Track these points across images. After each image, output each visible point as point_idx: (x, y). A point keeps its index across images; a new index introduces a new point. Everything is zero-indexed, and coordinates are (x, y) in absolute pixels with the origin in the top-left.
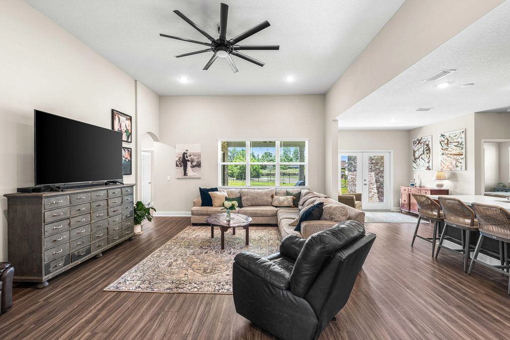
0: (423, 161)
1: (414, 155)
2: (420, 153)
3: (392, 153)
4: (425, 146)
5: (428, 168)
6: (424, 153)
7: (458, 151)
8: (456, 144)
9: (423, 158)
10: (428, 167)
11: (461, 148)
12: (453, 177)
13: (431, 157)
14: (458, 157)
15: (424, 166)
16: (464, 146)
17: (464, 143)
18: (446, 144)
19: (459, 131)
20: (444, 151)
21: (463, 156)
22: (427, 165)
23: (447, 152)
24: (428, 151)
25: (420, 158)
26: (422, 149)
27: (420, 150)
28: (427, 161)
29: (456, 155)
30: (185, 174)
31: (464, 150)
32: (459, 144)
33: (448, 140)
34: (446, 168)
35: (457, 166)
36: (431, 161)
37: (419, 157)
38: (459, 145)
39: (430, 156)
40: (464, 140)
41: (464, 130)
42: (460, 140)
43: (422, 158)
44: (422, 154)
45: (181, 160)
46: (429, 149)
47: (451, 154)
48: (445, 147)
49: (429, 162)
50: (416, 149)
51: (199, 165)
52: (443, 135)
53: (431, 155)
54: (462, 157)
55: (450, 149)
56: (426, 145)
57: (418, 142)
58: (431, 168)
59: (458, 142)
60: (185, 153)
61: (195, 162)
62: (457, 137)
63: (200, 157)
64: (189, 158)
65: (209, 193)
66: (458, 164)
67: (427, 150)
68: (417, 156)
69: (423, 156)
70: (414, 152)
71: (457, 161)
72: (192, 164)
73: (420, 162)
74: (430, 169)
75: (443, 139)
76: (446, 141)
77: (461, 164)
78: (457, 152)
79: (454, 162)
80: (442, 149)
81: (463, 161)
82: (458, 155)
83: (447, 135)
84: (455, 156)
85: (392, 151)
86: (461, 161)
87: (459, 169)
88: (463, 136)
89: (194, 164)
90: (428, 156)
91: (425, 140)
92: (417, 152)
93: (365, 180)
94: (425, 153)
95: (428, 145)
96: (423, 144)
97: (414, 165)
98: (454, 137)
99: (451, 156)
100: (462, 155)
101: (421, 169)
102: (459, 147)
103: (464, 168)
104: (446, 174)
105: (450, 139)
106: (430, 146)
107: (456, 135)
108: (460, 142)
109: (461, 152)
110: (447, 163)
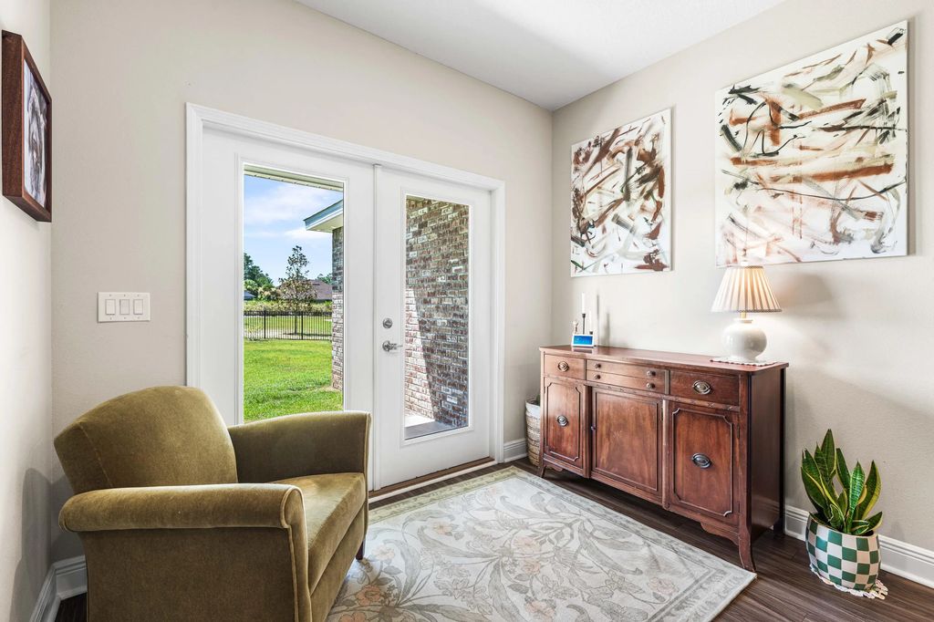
0: (624, 232)
1: (577, 212)
2: (608, 200)
4: (636, 164)
5: (652, 263)
6: (627, 197)
7: (852, 149)
8: (836, 118)
9: (624, 215)
10: (648, 258)
11: (873, 136)
13: (665, 211)
14: (846, 188)
15: (624, 254)
16: (901, 121)
17: (901, 101)
18: (760, 132)
19: (859, 44)
20: (751, 172)
21: (894, 176)
22: (646, 247)
23: (765, 171)
24: (651, 184)
25: (608, 222)
26: (620, 178)
27: (607, 185)
28: (647, 229)
29: (837, 176)
31: (901, 136)
32: (862, 116)
33: (776, 108)
34: (761, 252)
35: (838, 238)
36: (665, 231)
37: (603, 217)
38: (854, 122)
39: (659, 205)
40: (898, 84)
41: (900, 28)
42: (864, 91)
43: (618, 221)
44: (617, 203)
46: (657, 174)
47: (797, 179)
48: (754, 146)
49: (654, 235)
50: (586, 184)
52: (740, 93)
53: (666, 200)
54: (879, 181)
55: (788, 153)
56: (640, 158)
57: (596, 152)
58: (665, 260)
59: (856, 104)
62: (842, 80)
66: (846, 222)
67: (643, 181)
68: (590, 212)
69: (623, 211)
70: (579, 197)
71: (843, 206)
73: (609, 238)
74: (659, 267)
75: (746, 111)
76: (763, 116)
77: (874, 225)
78: (846, 160)
79: (819, 219)
80: (737, 161)
81: (893, 210)
82: (852, 174)
83: (770, 84)
84: (829, 186)
86: (875, 204)
87: (861, 248)
88: (894, 60)
90: (651, 204)
91: (633, 136)
92: (593, 197)
93: (387, 324)
94: (634, 195)
95: (648, 157)
96: (622, 157)
97: (579, 254)
98: (826, 84)
99: (796, 187)
100: (887, 168)
101: (613, 268)
102: (859, 133)
103: (897, 240)
104: (768, 286)
105: (787, 102)
106: (663, 157)
107: (838, 70)
108: (872, 101)
109: (872, 155)
110: (768, 229)
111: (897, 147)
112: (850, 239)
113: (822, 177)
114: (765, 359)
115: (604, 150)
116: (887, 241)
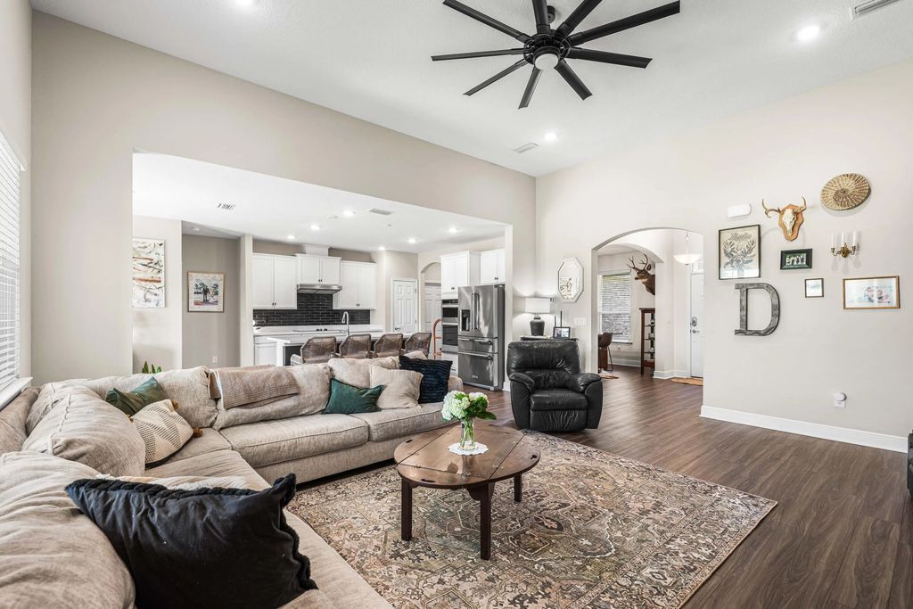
7: (150, 273)
8: (146, 262)
11: (156, 271)
14: (150, 285)
16: (163, 269)
17: (163, 263)
19: (152, 242)
21: (162, 284)
29: (147, 281)
35: (146, 300)
38: (150, 265)
40: (162, 258)
41: (162, 242)
42: (153, 256)
54: (158, 285)
59: (151, 259)
62: (147, 250)
66: (148, 296)
71: (148, 290)
77: (156, 297)
78: (147, 276)
79: (140, 293)
81: (161, 293)
82: (151, 281)
84: (143, 283)
86: (156, 291)
87: (153, 304)
88: (160, 251)
98: (141, 250)
99: (134, 281)
100: (160, 282)
102: (152, 269)
103: (162, 303)
107: (146, 247)
108: (155, 261)
109: (156, 277)
111: (162, 275)
112: (150, 301)
113: (141, 280)
116: (160, 303)
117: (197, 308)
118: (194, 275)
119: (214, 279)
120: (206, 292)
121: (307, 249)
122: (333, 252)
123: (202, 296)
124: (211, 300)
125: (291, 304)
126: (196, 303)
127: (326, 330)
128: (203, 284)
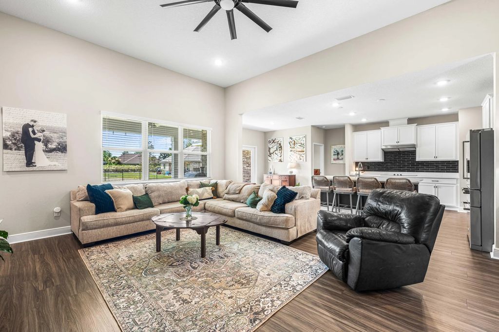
0: (277, 155)
1: (269, 151)
2: (274, 150)
3: (256, 149)
4: (278, 145)
5: (280, 161)
6: (277, 150)
7: (301, 149)
8: (300, 144)
11: (303, 147)
12: (298, 166)
13: (282, 153)
14: (301, 153)
15: (277, 159)
16: (305, 146)
17: (305, 144)
18: (293, 144)
19: (301, 136)
20: (292, 149)
22: (280, 158)
23: (294, 150)
25: (274, 153)
26: (276, 147)
27: (274, 147)
28: (280, 155)
30: (30, 162)
32: (302, 145)
34: (293, 160)
36: (282, 156)
40: (305, 142)
41: (305, 136)
42: (302, 142)
45: (19, 137)
46: (281, 147)
47: (296, 151)
48: (292, 146)
49: (281, 156)
50: (271, 146)
51: (62, 148)
52: (291, 138)
53: (282, 151)
54: (303, 153)
55: (296, 148)
58: (282, 160)
60: (26, 127)
61: (55, 144)
62: (300, 140)
63: (65, 136)
64: (38, 135)
65: (107, 191)
66: (301, 158)
67: (279, 148)
68: (271, 151)
69: (276, 152)
70: (269, 149)
71: (301, 155)
72: (46, 145)
73: (274, 156)
75: (291, 141)
76: (293, 142)
77: (303, 158)
79: (299, 156)
81: (304, 156)
83: (294, 138)
84: (299, 153)
85: (256, 147)
87: (302, 161)
88: (304, 139)
89: (52, 146)
90: (280, 152)
91: (278, 140)
92: (272, 149)
95: (280, 144)
96: (276, 143)
97: (270, 158)
101: (275, 161)
103: (305, 160)
104: (294, 165)
105: (296, 141)
106: (282, 145)
109: (303, 150)
110: (294, 157)
111: (305, 149)
113: (299, 151)
114: (292, 174)
115: (273, 142)
117: (334, 162)
118: (333, 146)
119: (341, 148)
120: (338, 154)
121: (391, 123)
122: (411, 121)
123: (336, 156)
124: (340, 158)
125: (379, 158)
126: (334, 160)
127: (401, 175)
128: (336, 151)
